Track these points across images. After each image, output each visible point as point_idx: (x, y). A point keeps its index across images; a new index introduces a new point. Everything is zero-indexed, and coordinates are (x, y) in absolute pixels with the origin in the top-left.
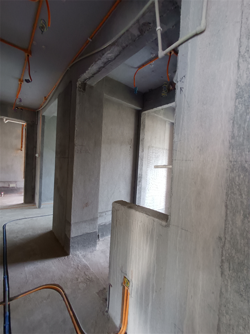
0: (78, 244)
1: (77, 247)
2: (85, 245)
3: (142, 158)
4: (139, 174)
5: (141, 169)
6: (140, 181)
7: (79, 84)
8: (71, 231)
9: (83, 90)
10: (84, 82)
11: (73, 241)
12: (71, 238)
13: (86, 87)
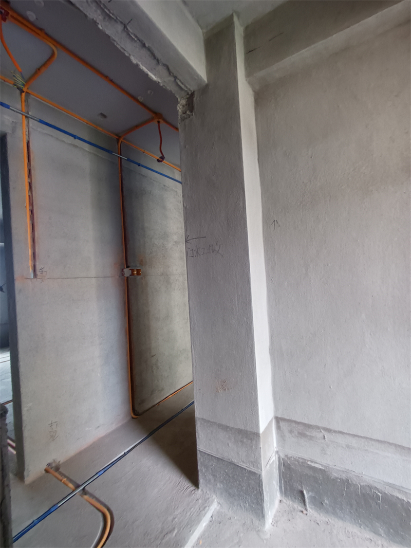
0: (214, 476)
1: (212, 481)
2: (231, 491)
7: (181, 107)
8: (197, 434)
9: (189, 113)
10: (190, 93)
11: (202, 460)
12: (198, 452)
13: (195, 99)
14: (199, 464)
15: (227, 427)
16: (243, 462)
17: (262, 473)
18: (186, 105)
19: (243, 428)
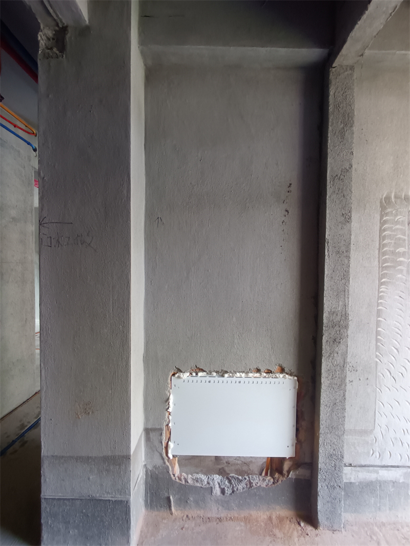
0: (66, 524)
1: (63, 530)
2: (88, 533)
3: (343, 249)
4: (332, 313)
5: (343, 292)
6: (336, 341)
7: (44, 37)
8: (42, 478)
9: (57, 52)
10: (61, 26)
11: (48, 510)
12: (43, 501)
13: (68, 36)
14: (43, 515)
15: (88, 458)
16: (108, 493)
17: (130, 498)
18: (53, 39)
19: (110, 454)
